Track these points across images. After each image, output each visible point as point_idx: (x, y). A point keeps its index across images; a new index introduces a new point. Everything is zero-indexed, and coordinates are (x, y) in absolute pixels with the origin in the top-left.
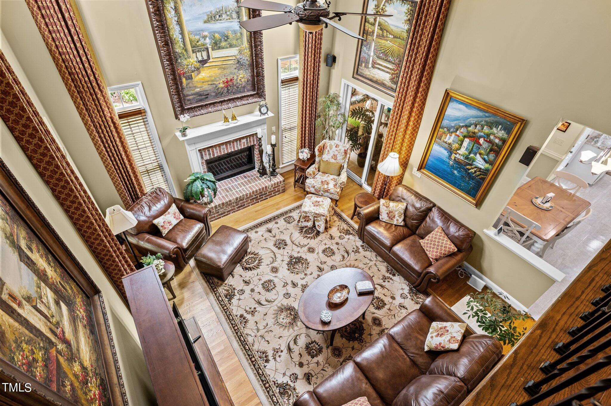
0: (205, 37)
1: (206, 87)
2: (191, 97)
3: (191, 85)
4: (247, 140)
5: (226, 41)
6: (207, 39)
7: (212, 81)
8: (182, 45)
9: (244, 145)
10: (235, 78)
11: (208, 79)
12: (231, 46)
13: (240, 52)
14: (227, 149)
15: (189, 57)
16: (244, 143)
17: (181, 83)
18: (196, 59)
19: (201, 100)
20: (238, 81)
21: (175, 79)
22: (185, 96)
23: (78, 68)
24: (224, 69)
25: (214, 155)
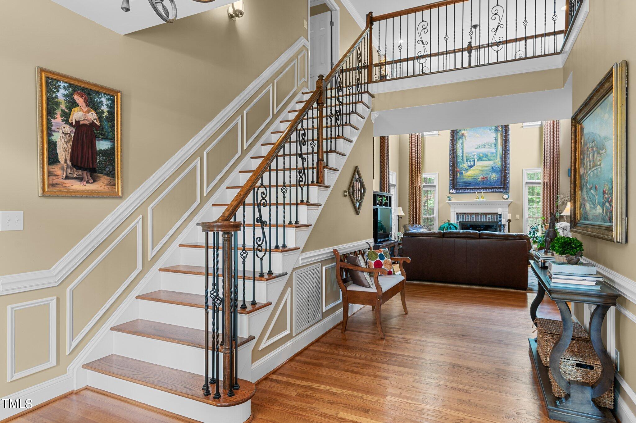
0: (474, 155)
1: (470, 179)
2: (460, 183)
3: (461, 177)
4: (491, 217)
5: (486, 157)
6: (475, 156)
7: (475, 176)
8: (461, 158)
9: (489, 219)
10: (489, 176)
11: (472, 175)
12: (489, 160)
13: (494, 163)
14: (476, 218)
15: (464, 164)
16: (489, 218)
17: (457, 175)
18: (467, 165)
19: (465, 186)
20: (491, 178)
21: (453, 173)
22: (457, 182)
23: (415, 162)
24: (483, 171)
25: (466, 219)
